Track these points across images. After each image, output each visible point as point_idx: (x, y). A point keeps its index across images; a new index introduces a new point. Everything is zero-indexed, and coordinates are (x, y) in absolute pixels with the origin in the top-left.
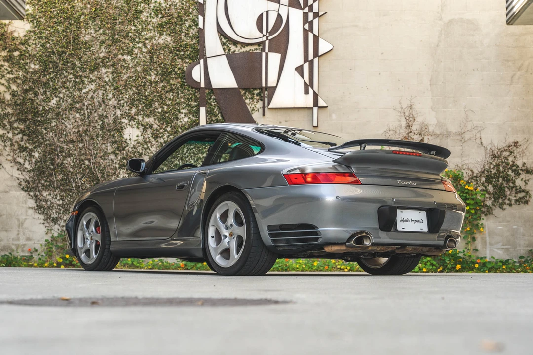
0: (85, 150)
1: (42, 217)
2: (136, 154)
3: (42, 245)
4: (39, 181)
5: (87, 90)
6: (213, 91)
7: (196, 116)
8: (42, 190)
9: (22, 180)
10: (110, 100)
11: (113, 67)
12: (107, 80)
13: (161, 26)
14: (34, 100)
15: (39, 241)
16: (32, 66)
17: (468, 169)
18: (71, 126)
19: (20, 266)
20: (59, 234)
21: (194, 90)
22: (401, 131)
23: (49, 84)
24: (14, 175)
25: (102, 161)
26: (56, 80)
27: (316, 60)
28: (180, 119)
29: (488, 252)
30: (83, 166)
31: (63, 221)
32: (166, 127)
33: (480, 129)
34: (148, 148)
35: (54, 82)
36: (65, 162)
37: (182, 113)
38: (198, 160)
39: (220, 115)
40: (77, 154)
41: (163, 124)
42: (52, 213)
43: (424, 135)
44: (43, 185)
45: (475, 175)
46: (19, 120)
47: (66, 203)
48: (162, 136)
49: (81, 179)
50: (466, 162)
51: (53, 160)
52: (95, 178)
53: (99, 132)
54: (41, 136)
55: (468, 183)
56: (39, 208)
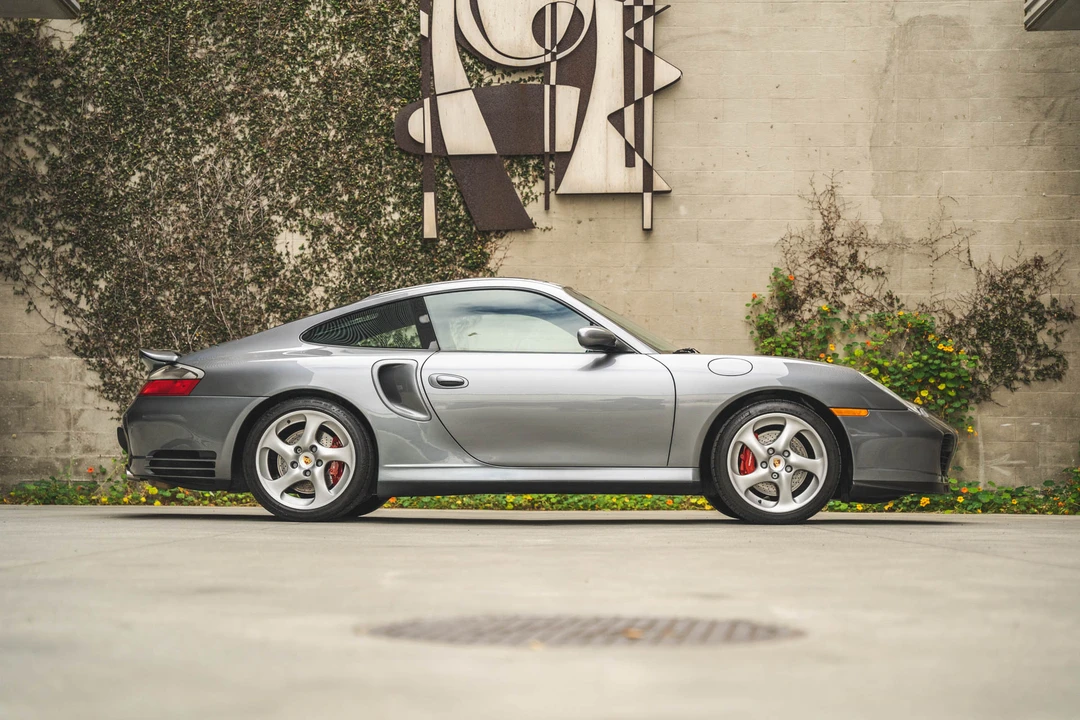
0: (200, 274)
1: (115, 406)
2: (299, 284)
3: (115, 461)
4: (109, 336)
5: (201, 157)
6: (449, 160)
7: (416, 209)
8: (114, 353)
9: (74, 335)
10: (247, 177)
11: (252, 112)
12: (240, 137)
13: (344, 30)
14: (96, 175)
15: (108, 452)
16: (91, 108)
17: (944, 311)
18: (171, 229)
19: (72, 502)
21: (411, 158)
22: (814, 238)
23: (126, 144)
24: (57, 323)
25: (233, 296)
26: (140, 137)
27: (649, 100)
28: (385, 216)
29: (981, 472)
30: (196, 306)
32: (358, 230)
33: (967, 234)
34: (322, 270)
35: (136, 142)
36: (159, 298)
37: (389, 205)
39: (462, 207)
40: (183, 284)
41: (352, 224)
43: (858, 246)
45: (957, 322)
46: (67, 216)
48: (351, 249)
49: (191, 332)
50: (940, 298)
51: (136, 293)
52: (219, 329)
53: (226, 240)
54: (111, 247)
55: (943, 339)
56: (109, 389)
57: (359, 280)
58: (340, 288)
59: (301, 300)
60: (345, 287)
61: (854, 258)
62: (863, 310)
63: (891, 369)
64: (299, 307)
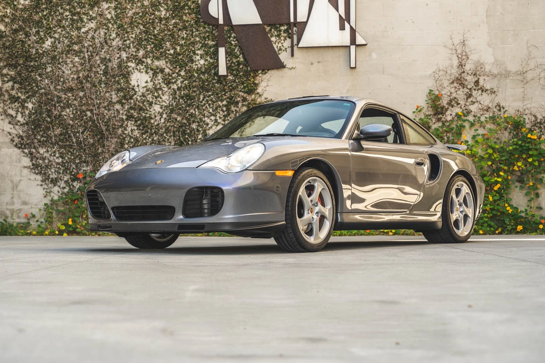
0: (87, 99)
1: (39, 177)
2: (145, 103)
3: (40, 210)
4: (35, 137)
5: (86, 29)
6: (233, 28)
7: (214, 57)
8: (38, 146)
9: (14, 136)
10: (113, 40)
12: (109, 16)
14: (25, 41)
15: (36, 205)
17: (531, 114)
18: (70, 72)
19: (16, 235)
20: (59, 197)
21: (211, 27)
22: (453, 71)
23: (43, 23)
24: (5, 129)
25: (106, 111)
26: (50, 18)
28: (196, 62)
30: (85, 118)
31: (63, 182)
32: (180, 71)
34: (159, 96)
35: (48, 21)
36: (64, 113)
37: (198, 55)
38: (216, 108)
39: (241, 56)
40: (77, 105)
41: (176, 68)
42: (50, 173)
43: (479, 75)
44: (39, 141)
45: (539, 121)
46: (9, 66)
47: (67, 161)
48: (175, 82)
49: (83, 133)
50: (529, 106)
51: (49, 111)
52: (99, 131)
53: (101, 78)
54: (35, 84)
55: (531, 131)
56: (36, 168)
57: (181, 100)
58: (169, 106)
59: (147, 113)
60: (172, 105)
61: (477, 83)
62: (483, 114)
63: (500, 150)
64: (145, 117)
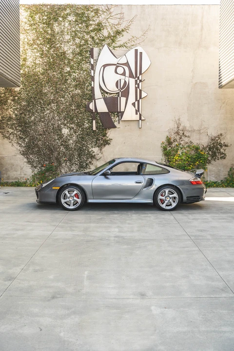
0: (47, 138)
1: (30, 166)
2: (67, 140)
3: (30, 177)
4: (28, 151)
5: (46, 113)
6: (98, 113)
7: (92, 124)
8: (30, 155)
9: (21, 151)
10: (56, 117)
11: (57, 103)
12: (54, 109)
13: (76, 86)
14: (25, 117)
15: (29, 175)
16: (23, 103)
17: (202, 145)
18: (40, 128)
19: (22, 186)
20: (37, 172)
21: (90, 113)
22: (175, 129)
23: (31, 111)
24: (18, 148)
25: (53, 142)
27: (140, 100)
28: (85, 125)
29: (209, 179)
30: (46, 145)
31: (38, 167)
33: (207, 128)
34: (72, 137)
35: (33, 110)
36: (38, 143)
39: (101, 123)
40: (43, 140)
41: (78, 127)
42: (34, 164)
43: (184, 131)
44: (30, 153)
45: (205, 147)
46: (19, 126)
47: (40, 160)
48: (78, 132)
49: (45, 150)
50: (201, 142)
51: (33, 142)
52: (51, 149)
53: (52, 131)
54: (28, 132)
55: (202, 151)
56: (29, 162)
57: (80, 139)
58: (76, 141)
59: (68, 143)
61: (183, 134)
62: (185, 145)
63: (191, 157)
